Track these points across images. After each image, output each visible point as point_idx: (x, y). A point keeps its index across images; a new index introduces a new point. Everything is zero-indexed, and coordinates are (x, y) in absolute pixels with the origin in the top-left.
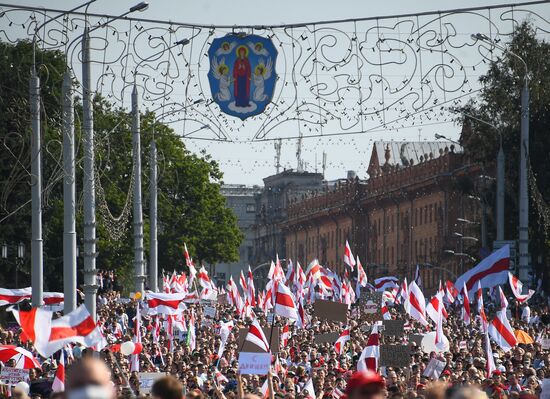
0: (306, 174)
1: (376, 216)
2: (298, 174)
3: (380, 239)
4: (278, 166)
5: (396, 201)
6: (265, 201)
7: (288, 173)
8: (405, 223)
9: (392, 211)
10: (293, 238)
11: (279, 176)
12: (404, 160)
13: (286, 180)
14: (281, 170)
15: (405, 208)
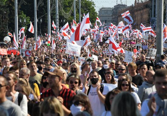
0: (122, 5)
1: (136, 13)
2: (121, 5)
3: (137, 18)
4: (117, 3)
5: (140, 10)
6: (114, 10)
7: (119, 5)
8: (142, 15)
9: (139, 12)
10: (119, 18)
11: (117, 5)
12: (142, 2)
13: (118, 6)
14: (118, 4)
15: (142, 11)
